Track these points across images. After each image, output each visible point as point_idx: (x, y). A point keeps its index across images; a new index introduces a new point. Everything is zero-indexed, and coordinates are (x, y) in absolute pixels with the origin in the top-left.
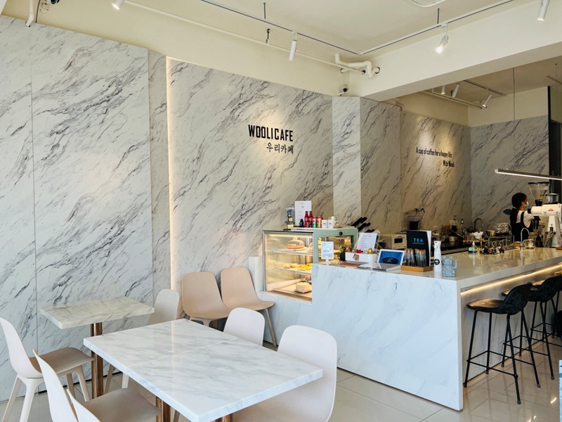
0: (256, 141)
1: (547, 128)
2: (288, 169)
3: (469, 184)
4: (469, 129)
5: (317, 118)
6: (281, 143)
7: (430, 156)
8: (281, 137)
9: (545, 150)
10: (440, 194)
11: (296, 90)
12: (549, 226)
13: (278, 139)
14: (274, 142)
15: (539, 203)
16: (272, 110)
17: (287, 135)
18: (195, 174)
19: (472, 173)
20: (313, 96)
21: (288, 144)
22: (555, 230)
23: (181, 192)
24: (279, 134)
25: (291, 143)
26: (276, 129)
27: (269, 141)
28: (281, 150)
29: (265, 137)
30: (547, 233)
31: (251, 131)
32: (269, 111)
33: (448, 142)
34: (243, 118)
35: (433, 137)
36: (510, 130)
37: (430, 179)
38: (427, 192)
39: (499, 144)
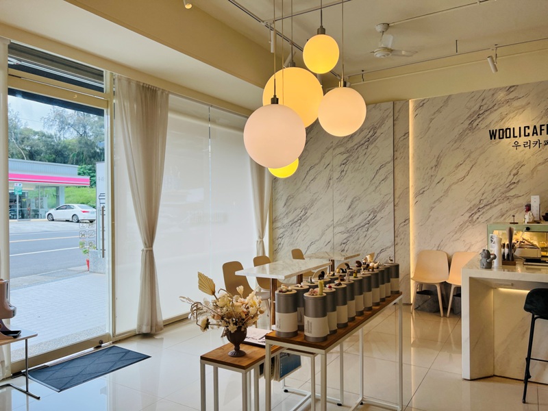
0: (498, 143)
2: (544, 163)
6: (534, 138)
8: (533, 133)
13: (529, 135)
14: (522, 140)
16: (522, 110)
17: (541, 130)
18: (433, 178)
21: (544, 137)
23: (421, 192)
24: (530, 131)
27: (516, 139)
28: (532, 145)
29: (510, 137)
31: (493, 135)
32: (516, 112)
34: (483, 126)
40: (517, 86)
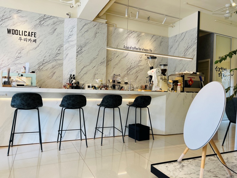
0: (12, 36)
2: (32, 50)
4: (168, 38)
5: (53, 28)
6: (29, 38)
8: (28, 35)
10: (142, 70)
11: (40, 14)
12: (152, 80)
13: (26, 36)
14: (23, 37)
16: (23, 23)
17: (32, 34)
20: (51, 18)
21: (33, 38)
22: (154, 82)
24: (27, 34)
25: (35, 38)
26: (25, 31)
27: (20, 36)
28: (28, 41)
29: (17, 34)
31: (9, 31)
32: (21, 23)
33: (150, 44)
34: (4, 26)
35: (137, 41)
36: (183, 37)
37: (134, 61)
38: (131, 68)
39: (178, 45)
40: (22, 11)
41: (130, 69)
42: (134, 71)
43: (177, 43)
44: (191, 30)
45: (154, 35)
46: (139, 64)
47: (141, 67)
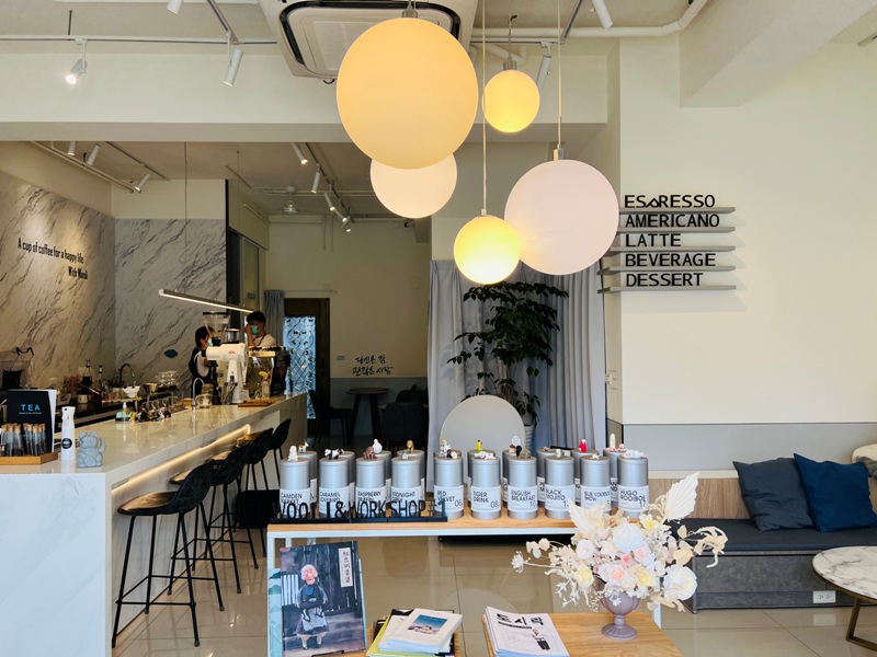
1: (224, 238)
3: (111, 309)
4: (113, 220)
7: (45, 256)
9: (221, 268)
10: (62, 324)
12: (229, 374)
15: (217, 343)
19: (117, 293)
22: (236, 380)
30: (226, 384)
33: (78, 236)
35: (50, 224)
36: (174, 232)
37: (44, 296)
38: (37, 320)
39: (159, 251)
41: (35, 323)
42: (46, 328)
43: (153, 246)
44: (205, 221)
45: (86, 209)
46: (57, 306)
47: (62, 316)
